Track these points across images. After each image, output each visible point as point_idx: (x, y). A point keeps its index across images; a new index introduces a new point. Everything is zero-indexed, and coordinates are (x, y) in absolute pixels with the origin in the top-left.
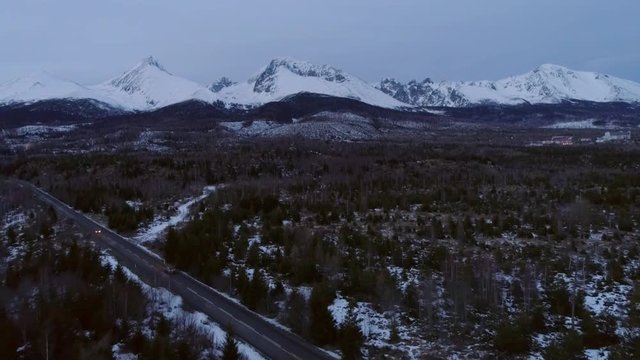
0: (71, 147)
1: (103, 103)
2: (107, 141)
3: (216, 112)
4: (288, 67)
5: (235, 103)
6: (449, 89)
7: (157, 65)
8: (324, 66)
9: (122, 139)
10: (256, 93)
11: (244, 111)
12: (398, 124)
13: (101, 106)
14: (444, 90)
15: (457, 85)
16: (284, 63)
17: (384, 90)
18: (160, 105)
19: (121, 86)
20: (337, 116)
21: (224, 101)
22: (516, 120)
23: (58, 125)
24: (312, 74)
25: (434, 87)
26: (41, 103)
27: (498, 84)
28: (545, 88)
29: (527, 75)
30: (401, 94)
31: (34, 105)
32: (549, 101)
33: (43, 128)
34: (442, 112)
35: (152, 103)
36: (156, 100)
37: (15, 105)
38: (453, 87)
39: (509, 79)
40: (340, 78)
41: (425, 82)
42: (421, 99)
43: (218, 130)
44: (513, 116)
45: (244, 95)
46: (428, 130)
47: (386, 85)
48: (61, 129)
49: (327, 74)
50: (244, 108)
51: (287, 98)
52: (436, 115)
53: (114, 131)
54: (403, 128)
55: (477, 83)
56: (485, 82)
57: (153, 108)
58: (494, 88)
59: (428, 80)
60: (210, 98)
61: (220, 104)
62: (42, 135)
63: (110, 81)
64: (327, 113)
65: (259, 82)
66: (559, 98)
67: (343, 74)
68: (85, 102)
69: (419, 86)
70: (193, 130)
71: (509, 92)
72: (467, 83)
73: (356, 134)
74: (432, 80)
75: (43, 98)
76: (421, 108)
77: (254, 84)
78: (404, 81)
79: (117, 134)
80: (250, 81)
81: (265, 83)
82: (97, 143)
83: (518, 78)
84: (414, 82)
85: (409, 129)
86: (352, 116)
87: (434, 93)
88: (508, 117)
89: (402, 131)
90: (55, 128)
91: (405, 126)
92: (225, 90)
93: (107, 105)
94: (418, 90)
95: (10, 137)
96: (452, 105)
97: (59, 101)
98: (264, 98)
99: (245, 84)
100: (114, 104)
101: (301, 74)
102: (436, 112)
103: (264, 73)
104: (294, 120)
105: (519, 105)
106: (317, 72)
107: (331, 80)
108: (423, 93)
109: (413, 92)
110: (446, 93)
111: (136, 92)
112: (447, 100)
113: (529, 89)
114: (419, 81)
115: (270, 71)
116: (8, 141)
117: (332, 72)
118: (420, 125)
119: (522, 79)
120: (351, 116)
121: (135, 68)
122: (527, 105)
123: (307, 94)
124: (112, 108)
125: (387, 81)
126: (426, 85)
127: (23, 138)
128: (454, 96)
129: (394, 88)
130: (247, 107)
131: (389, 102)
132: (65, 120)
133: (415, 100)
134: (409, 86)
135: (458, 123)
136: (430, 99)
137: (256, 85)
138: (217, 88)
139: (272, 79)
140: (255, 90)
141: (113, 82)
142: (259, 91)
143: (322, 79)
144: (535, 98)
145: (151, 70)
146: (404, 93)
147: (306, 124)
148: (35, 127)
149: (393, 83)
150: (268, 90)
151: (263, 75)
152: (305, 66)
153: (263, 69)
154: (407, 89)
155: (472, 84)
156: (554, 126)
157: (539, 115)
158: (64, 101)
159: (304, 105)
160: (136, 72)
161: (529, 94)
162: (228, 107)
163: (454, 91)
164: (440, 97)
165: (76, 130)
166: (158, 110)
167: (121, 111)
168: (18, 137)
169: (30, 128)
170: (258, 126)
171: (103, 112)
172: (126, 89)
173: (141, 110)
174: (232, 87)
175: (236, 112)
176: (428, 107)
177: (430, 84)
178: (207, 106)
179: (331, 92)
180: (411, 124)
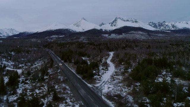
0: (63, 41)
1: (71, 30)
2: (72, 40)
3: (100, 32)
4: (121, 19)
5: (106, 29)
6: (172, 24)
7: (85, 19)
8: (131, 18)
9: (76, 39)
10: (111, 27)
11: (108, 32)
12: (156, 35)
13: (71, 31)
14: (170, 25)
15: (175, 23)
16: (119, 18)
17: (150, 25)
18: (86, 30)
19: (76, 25)
20: (136, 32)
21: (102, 29)
24: (128, 21)
25: (166, 24)
27: (188, 22)
30: (155, 26)
31: (55, 30)
33: (57, 36)
34: (170, 31)
35: (83, 30)
36: (84, 29)
37: (50, 30)
38: (173, 23)
40: (136, 22)
41: (163, 22)
42: (162, 28)
45: (108, 27)
46: (167, 37)
47: (150, 24)
48: (61, 36)
49: (132, 20)
50: (108, 31)
51: (120, 28)
52: (168, 32)
53: (74, 37)
55: (181, 22)
56: (184, 22)
57: (84, 31)
58: (187, 24)
59: (164, 22)
60: (99, 28)
61: (101, 30)
62: (56, 38)
63: (73, 24)
64: (133, 32)
65: (112, 24)
67: (137, 20)
68: (67, 30)
69: (161, 24)
70: (95, 37)
73: (143, 38)
74: (165, 21)
75: (57, 29)
76: (161, 30)
77: (111, 24)
79: (75, 38)
80: (110, 24)
81: (114, 24)
82: (69, 40)
85: (160, 36)
87: (166, 26)
89: (158, 37)
90: (59, 36)
91: (159, 35)
92: (103, 26)
94: (161, 25)
95: (49, 38)
96: (173, 29)
97: (61, 29)
98: (114, 28)
99: (108, 24)
100: (74, 30)
101: (124, 21)
102: (168, 31)
103: (114, 21)
104: (123, 34)
106: (129, 20)
107: (133, 22)
108: (162, 26)
109: (159, 25)
110: (171, 26)
111: (79, 27)
112: (171, 28)
114: (161, 22)
115: (115, 20)
116: (48, 39)
117: (134, 20)
118: (164, 35)
120: (141, 33)
121: (79, 21)
123: (127, 26)
124: (73, 31)
125: (151, 22)
126: (164, 23)
128: (173, 26)
129: (153, 24)
130: (109, 30)
131: (152, 29)
132: (62, 34)
133: (160, 28)
134: (158, 24)
135: (176, 35)
136: (165, 27)
138: (101, 25)
139: (116, 23)
142: (112, 26)
143: (131, 22)
146: (156, 26)
147: (127, 35)
149: (153, 23)
150: (115, 26)
151: (113, 22)
152: (126, 19)
154: (157, 25)
155: (179, 23)
159: (126, 30)
160: (80, 21)
162: (103, 30)
164: (168, 27)
165: (65, 37)
166: (85, 32)
167: (76, 32)
168: (51, 38)
169: (54, 36)
170: (113, 36)
171: (71, 32)
172: (77, 26)
173: (81, 31)
174: (104, 25)
175: (106, 32)
176: (165, 30)
177: (165, 23)
178: (98, 30)
179: (133, 26)
180: (161, 35)
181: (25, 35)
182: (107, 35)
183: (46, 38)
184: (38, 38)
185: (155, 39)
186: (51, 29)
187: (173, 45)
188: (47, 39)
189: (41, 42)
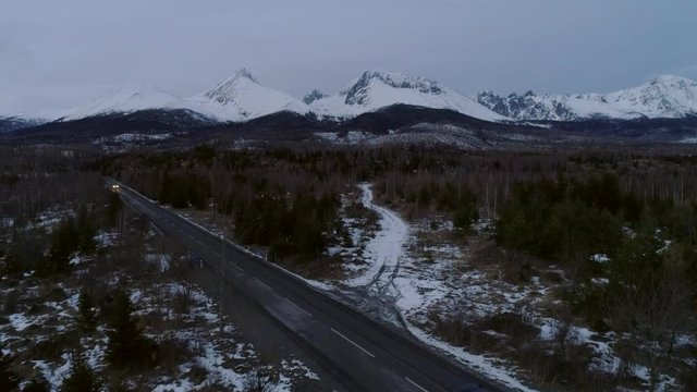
1: (197, 114)
3: (308, 123)
4: (382, 79)
5: (327, 114)
6: (555, 102)
7: (250, 76)
8: (419, 78)
10: (348, 106)
11: (336, 123)
12: (506, 136)
13: (195, 116)
14: (548, 103)
15: (563, 98)
16: (376, 75)
17: (483, 103)
18: (253, 116)
19: (215, 97)
20: (437, 127)
21: (316, 112)
22: (636, 135)
23: (154, 134)
24: (406, 85)
25: (537, 100)
26: (139, 113)
27: (607, 97)
28: (664, 101)
29: (643, 87)
30: (500, 107)
31: (132, 115)
32: (670, 115)
33: (139, 136)
34: (548, 126)
35: (244, 114)
36: (249, 111)
37: (114, 114)
38: (559, 100)
39: (622, 92)
40: (435, 90)
41: (527, 95)
42: (522, 113)
43: (313, 139)
44: (632, 130)
45: (336, 108)
46: (542, 143)
47: (483, 98)
48: (156, 137)
49: (422, 85)
50: (337, 120)
51: (380, 110)
52: (544, 129)
54: (512, 141)
55: (585, 96)
56: (593, 95)
57: (246, 119)
58: (604, 101)
59: (530, 93)
60: (302, 109)
61: (312, 115)
62: (138, 142)
63: (204, 93)
64: (425, 124)
65: (351, 94)
66: (683, 113)
67: (439, 86)
68: (180, 113)
69: (521, 99)
70: (287, 139)
71: (622, 105)
72: (574, 96)
74: (534, 92)
75: (141, 109)
76: (523, 121)
77: (346, 97)
78: (504, 94)
80: (344, 93)
81: (358, 95)
83: (632, 91)
84: (515, 95)
85: (518, 141)
86: (454, 128)
87: (536, 107)
88: (627, 132)
89: (513, 144)
90: (150, 137)
92: (316, 102)
93: (201, 116)
94: (518, 103)
95: (108, 144)
96: (558, 118)
98: (356, 110)
99: (338, 96)
100: (209, 116)
101: (394, 85)
102: (542, 126)
103: (357, 85)
104: (391, 131)
105: (636, 119)
106: (412, 83)
107: (426, 91)
108: (524, 106)
109: (513, 104)
110: (551, 107)
111: (229, 103)
112: (551, 113)
113: (645, 102)
114: (520, 93)
115: (363, 83)
116: (106, 147)
117: (428, 84)
118: (530, 138)
119: (637, 92)
120: (452, 128)
121: (229, 79)
122: (644, 119)
123: (402, 105)
124: (206, 119)
125: (484, 94)
126: (528, 98)
127: (119, 144)
128: (560, 109)
129: (492, 101)
130: (339, 118)
131: (488, 115)
132: (160, 129)
133: (516, 114)
134: (509, 100)
135: (571, 137)
136: (533, 113)
137: (348, 97)
138: (309, 100)
139: (365, 91)
140: (346, 102)
141: (208, 94)
142: (351, 103)
143: (416, 91)
144: (653, 111)
145: (244, 81)
146: (504, 107)
148: (131, 135)
149: (492, 96)
150: (360, 102)
151: (355, 88)
152: (398, 78)
153: (355, 82)
154: (507, 103)
155: (579, 97)
156: (684, 141)
157: (663, 130)
158: (160, 111)
159: (400, 116)
160: (230, 83)
161: (646, 108)
162: (320, 118)
163: (560, 105)
164: (543, 111)
165: (171, 139)
166: (251, 121)
167: (214, 121)
168: (115, 144)
169: (127, 136)
170: (354, 136)
171: (197, 122)
172: (220, 100)
173: (234, 120)
174: (322, 100)
175: (328, 124)
176: (532, 121)
177: (533, 97)
178: (300, 117)
179: (426, 105)
180: (520, 137)
181: (9, 130)
182: (332, 136)
183: (97, 142)
184: (61, 143)
185: (501, 149)
186: (118, 109)
187: (579, 160)
188: (99, 146)
189: (77, 156)
